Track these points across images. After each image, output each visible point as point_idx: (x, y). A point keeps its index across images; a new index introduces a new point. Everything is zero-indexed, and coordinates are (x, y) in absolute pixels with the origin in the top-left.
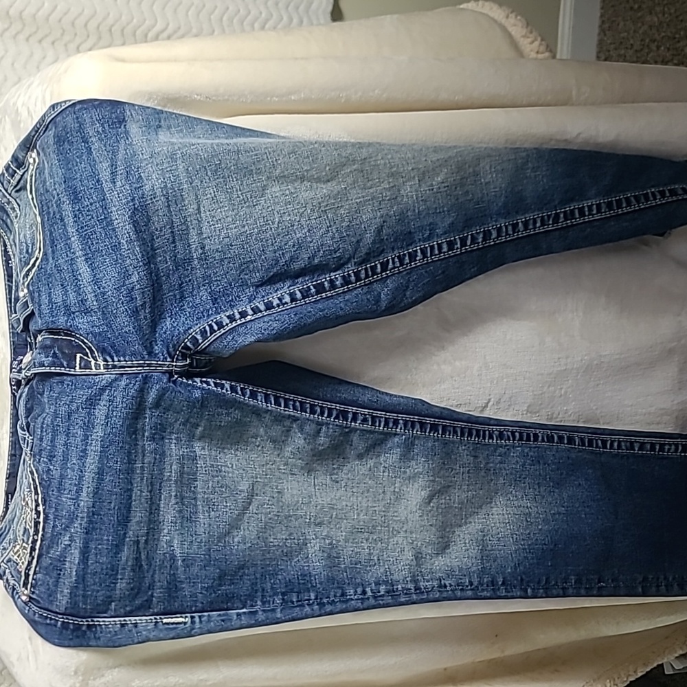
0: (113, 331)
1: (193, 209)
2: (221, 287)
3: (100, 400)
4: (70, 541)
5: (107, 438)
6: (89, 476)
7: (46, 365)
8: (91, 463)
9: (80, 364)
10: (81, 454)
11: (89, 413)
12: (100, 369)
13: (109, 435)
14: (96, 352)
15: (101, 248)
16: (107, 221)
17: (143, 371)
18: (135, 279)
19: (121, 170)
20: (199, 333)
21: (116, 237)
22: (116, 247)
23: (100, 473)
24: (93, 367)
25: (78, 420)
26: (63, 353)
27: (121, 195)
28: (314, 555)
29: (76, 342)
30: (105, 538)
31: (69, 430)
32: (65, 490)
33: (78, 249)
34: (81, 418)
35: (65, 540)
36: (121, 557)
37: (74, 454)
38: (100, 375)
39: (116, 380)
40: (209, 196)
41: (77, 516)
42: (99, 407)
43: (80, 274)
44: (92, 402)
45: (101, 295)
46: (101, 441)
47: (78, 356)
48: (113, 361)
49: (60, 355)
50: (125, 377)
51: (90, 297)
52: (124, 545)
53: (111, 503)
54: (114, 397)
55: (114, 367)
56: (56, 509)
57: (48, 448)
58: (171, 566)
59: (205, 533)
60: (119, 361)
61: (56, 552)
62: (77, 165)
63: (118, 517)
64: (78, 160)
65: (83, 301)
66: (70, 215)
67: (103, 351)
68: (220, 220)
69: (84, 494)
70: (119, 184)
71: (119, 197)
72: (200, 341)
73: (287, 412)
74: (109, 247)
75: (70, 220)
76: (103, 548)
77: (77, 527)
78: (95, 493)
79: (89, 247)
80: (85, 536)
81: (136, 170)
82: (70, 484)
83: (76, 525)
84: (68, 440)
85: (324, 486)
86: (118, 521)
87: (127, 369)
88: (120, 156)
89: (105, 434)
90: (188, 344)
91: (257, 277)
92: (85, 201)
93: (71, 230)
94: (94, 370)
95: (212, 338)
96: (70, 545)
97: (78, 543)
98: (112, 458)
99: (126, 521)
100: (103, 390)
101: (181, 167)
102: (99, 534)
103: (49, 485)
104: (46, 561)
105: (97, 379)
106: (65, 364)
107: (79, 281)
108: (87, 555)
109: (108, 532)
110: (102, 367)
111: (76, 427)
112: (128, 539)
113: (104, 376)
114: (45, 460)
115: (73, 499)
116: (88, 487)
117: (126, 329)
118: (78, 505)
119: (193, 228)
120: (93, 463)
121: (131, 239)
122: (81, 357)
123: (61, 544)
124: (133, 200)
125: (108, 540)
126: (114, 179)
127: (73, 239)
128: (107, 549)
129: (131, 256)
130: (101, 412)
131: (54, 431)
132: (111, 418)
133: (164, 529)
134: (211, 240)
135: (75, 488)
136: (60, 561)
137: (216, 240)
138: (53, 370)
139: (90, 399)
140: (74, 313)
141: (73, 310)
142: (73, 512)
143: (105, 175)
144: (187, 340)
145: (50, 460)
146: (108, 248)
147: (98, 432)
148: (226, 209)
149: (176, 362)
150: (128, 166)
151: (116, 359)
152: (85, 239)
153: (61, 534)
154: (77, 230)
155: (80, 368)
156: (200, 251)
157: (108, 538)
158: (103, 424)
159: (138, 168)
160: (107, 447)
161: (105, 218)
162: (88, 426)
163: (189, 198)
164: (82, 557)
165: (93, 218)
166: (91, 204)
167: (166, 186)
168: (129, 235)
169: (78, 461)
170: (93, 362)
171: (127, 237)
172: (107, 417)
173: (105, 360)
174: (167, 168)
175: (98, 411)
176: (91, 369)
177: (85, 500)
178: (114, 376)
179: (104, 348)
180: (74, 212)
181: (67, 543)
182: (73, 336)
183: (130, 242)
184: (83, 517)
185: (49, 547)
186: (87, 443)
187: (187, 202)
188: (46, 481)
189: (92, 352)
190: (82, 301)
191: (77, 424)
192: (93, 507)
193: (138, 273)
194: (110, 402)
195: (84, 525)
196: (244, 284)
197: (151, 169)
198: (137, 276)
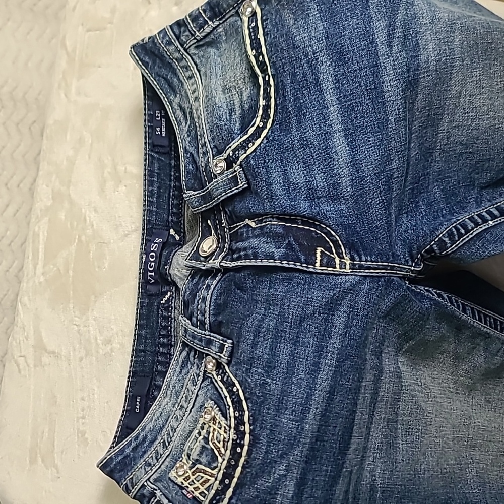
0: (364, 224)
1: (456, 91)
2: (451, 185)
3: (340, 305)
4: (286, 470)
5: (344, 351)
6: (319, 395)
7: (277, 257)
8: (323, 380)
9: (321, 260)
10: (312, 368)
11: (326, 320)
12: (345, 268)
13: (347, 347)
14: (342, 248)
15: (366, 124)
16: (376, 92)
17: (386, 274)
18: (394, 165)
19: (399, 33)
20: (446, 235)
21: (385, 112)
22: (383, 124)
23: (332, 392)
24: (338, 266)
25: (312, 326)
26: (300, 245)
27: (396, 63)
28: (472, 481)
29: (317, 234)
30: (324, 468)
31: (298, 337)
32: (287, 409)
33: (337, 121)
34: (315, 325)
35: (281, 469)
36: (335, 491)
37: (302, 367)
38: (342, 275)
39: (359, 282)
40: (474, 78)
41: (299, 441)
42: (339, 313)
43: (336, 152)
44: (331, 307)
45: (358, 180)
46: (338, 354)
47: (319, 250)
48: (361, 260)
49: (296, 247)
50: (368, 280)
51: (346, 181)
52: (340, 477)
53: (336, 427)
54: (355, 303)
55: (361, 267)
56: (271, 431)
57: (266, 356)
58: (370, 499)
59: (403, 460)
60: (366, 261)
61: (265, 483)
62: (346, 20)
63: (339, 444)
64: (349, 14)
65: (336, 185)
66: (330, 79)
67: (352, 248)
68: (476, 108)
69: (311, 416)
70: (395, 49)
71: (394, 65)
72: (449, 245)
73: (485, 329)
74: (376, 123)
75: (328, 85)
76: (320, 480)
77: (297, 453)
78: (323, 416)
79: (352, 121)
80: (304, 465)
81: (414, 35)
82: (295, 403)
83: (296, 453)
84: (295, 349)
85: (479, 406)
86: (340, 449)
87: (372, 271)
88: (400, 16)
89: (342, 346)
90: (435, 247)
91: (487, 177)
92: (353, 64)
93: (330, 97)
94: (338, 269)
95: (460, 243)
96: (285, 476)
97: (296, 473)
98: (346, 374)
99: (346, 449)
100: (345, 293)
101: (457, 40)
102: (319, 464)
103: (263, 402)
104: (250, 493)
105: (339, 280)
106: (303, 258)
107: (334, 160)
108: (303, 488)
109: (328, 461)
110: (348, 267)
111: (309, 335)
112: (344, 470)
113: (347, 277)
114: (260, 370)
115: (297, 422)
116: (317, 408)
117: (378, 224)
118: (302, 429)
119: (448, 114)
120: (325, 380)
121: (399, 118)
122: (322, 252)
123: (274, 473)
124: (408, 71)
125: (327, 471)
126: (390, 42)
127: (331, 109)
128: (324, 481)
129: (396, 138)
130: (339, 320)
131: (275, 337)
132: (351, 327)
133: (370, 456)
134: (458, 130)
135: (301, 408)
136: (270, 494)
137: (464, 131)
138: (285, 264)
139: (331, 303)
140: (318, 198)
141: (319, 194)
142: (295, 437)
143: (381, 37)
144: (433, 242)
145: (266, 372)
146: (374, 125)
147: (335, 343)
148: (486, 96)
149: (414, 267)
150: (406, 30)
151: (364, 258)
152: (347, 110)
153: (276, 462)
154: (338, 99)
155: (321, 266)
156: (445, 141)
157: (327, 468)
158: (341, 334)
159: (416, 34)
160: (342, 362)
161: (376, 88)
162: (324, 335)
163: (457, 77)
164: (297, 491)
165: (360, 86)
166: (360, 69)
167: (440, 60)
168: (399, 112)
169: (308, 376)
170: (337, 260)
171: (396, 115)
172: (346, 326)
173: (352, 259)
174: (444, 38)
175: (336, 317)
176: (335, 268)
177: (311, 423)
178: (358, 278)
179: (353, 244)
180: (336, 75)
181: (282, 472)
182: (315, 226)
183: (397, 121)
184: (305, 443)
185: (257, 476)
186: (322, 355)
187: (453, 82)
188: (258, 397)
189: (337, 247)
190: (333, 184)
191: (309, 331)
192: (318, 432)
193: (399, 159)
194: (351, 308)
195: (305, 452)
196: (471, 185)
197: (428, 37)
198: (397, 162)
